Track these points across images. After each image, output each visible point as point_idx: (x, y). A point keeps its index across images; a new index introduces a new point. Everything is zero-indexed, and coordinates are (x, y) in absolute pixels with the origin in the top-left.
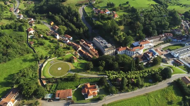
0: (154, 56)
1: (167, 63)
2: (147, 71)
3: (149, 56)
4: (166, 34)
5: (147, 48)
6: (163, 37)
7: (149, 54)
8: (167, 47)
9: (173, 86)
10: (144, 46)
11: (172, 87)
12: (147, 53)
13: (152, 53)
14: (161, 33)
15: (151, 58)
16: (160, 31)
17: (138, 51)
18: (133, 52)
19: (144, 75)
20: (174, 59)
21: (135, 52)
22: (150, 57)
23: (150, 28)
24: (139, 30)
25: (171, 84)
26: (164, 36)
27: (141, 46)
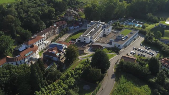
0: (61, 52)
1: (86, 54)
2: (70, 74)
3: (54, 55)
4: (58, 23)
5: (42, 49)
6: (55, 27)
7: (53, 51)
8: (68, 38)
9: (122, 76)
10: (37, 45)
11: (122, 78)
12: (50, 51)
13: (56, 47)
14: (51, 24)
15: (60, 55)
16: (48, 22)
17: (32, 56)
18: (23, 61)
19: (70, 82)
20: (89, 46)
21: (26, 60)
22: (58, 54)
23: (33, 21)
24: (16, 26)
25: (117, 75)
26: (57, 26)
27: (32, 46)
